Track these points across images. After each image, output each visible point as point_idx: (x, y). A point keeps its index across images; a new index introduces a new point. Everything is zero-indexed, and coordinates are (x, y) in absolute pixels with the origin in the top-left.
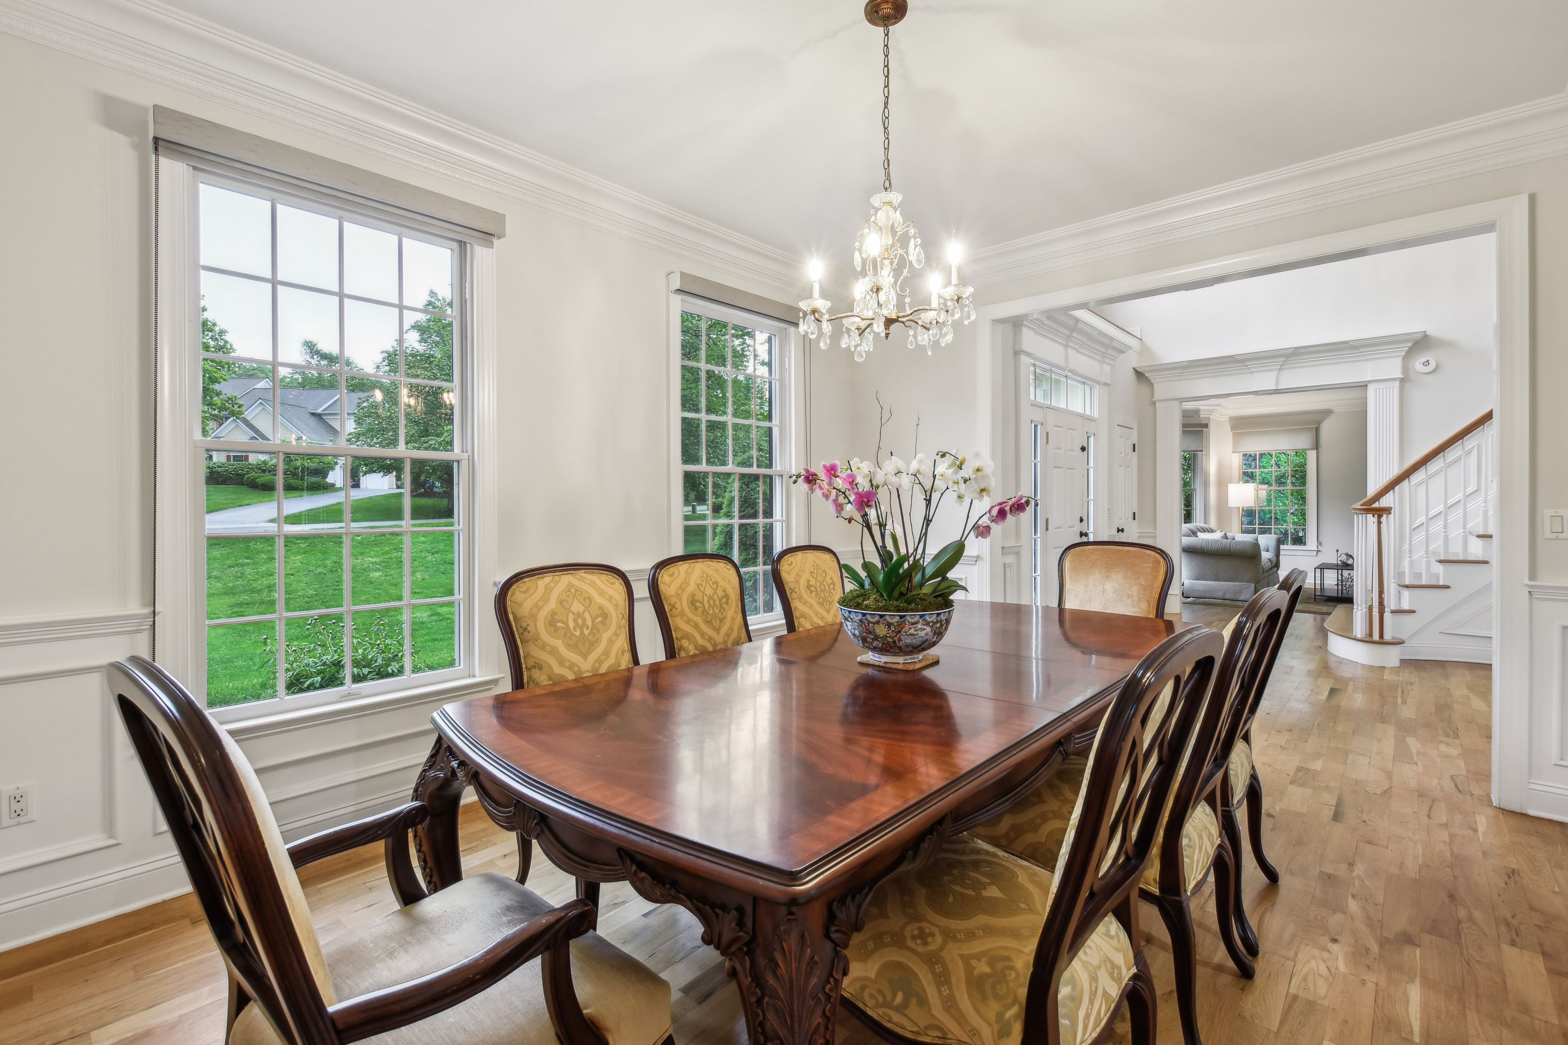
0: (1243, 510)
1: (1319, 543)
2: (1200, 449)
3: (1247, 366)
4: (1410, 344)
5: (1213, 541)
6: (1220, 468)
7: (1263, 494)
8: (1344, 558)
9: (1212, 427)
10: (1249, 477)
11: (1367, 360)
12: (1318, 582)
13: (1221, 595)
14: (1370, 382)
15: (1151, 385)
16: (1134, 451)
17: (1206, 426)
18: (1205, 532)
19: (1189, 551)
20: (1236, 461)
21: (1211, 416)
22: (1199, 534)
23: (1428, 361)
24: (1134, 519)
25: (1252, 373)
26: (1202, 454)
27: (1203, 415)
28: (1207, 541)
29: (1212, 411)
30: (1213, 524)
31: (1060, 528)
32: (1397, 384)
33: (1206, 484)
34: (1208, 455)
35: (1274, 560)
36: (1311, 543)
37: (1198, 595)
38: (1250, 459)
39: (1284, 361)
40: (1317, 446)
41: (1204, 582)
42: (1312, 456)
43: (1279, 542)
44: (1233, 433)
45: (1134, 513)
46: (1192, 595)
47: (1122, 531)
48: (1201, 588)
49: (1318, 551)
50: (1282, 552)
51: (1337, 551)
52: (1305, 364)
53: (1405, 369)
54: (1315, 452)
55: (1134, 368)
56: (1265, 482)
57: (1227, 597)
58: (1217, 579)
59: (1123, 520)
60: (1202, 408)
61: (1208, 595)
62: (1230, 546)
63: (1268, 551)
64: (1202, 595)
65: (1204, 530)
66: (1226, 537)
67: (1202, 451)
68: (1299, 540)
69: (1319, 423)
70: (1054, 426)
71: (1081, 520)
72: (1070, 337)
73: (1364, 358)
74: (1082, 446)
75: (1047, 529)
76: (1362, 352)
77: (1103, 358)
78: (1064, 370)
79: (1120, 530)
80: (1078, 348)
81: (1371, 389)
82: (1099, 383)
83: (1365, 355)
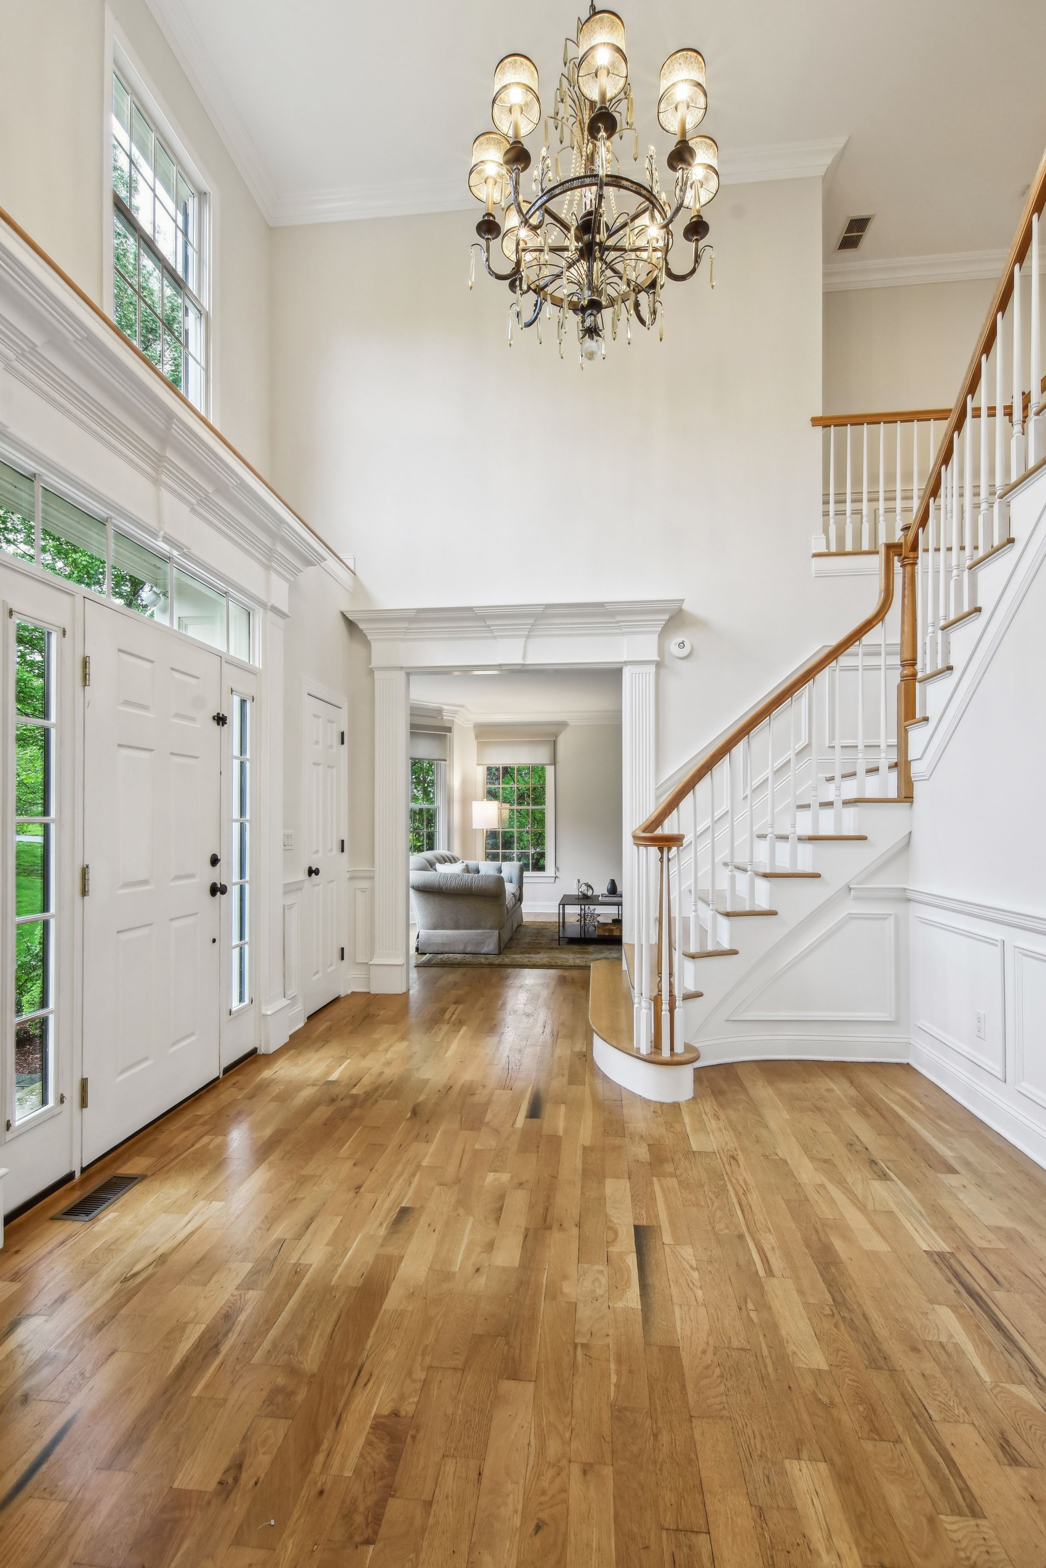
0: (487, 832)
1: (557, 869)
2: (444, 758)
3: (489, 626)
4: (667, 617)
5: (453, 876)
6: (465, 782)
7: (506, 813)
8: (584, 888)
9: (455, 730)
10: (492, 795)
11: (623, 634)
12: (561, 920)
13: (460, 948)
14: (626, 663)
15: (367, 644)
16: (343, 743)
17: (449, 730)
18: (446, 862)
19: (425, 890)
20: (480, 774)
21: (455, 720)
22: (438, 866)
23: (683, 643)
24: (343, 851)
25: (495, 638)
26: (445, 764)
27: (446, 717)
28: (445, 876)
29: (456, 712)
30: (456, 852)
31: (145, 882)
32: (652, 669)
33: (449, 802)
34: (451, 766)
35: (517, 894)
36: (550, 869)
37: (435, 949)
38: (493, 774)
39: (533, 625)
40: (554, 762)
41: (443, 931)
42: (550, 771)
43: (523, 868)
44: (478, 743)
45: (343, 842)
46: (428, 950)
47: (317, 872)
48: (439, 940)
49: (556, 877)
50: (525, 880)
51: (579, 881)
52: (556, 633)
53: (661, 651)
54: (553, 767)
55: (342, 614)
56: (506, 800)
57: (469, 949)
58: (457, 927)
59: (320, 854)
60: (445, 707)
61: (446, 949)
62: (471, 883)
63: (511, 882)
64: (441, 950)
65: (444, 860)
66: (467, 870)
67: (445, 760)
68: (539, 866)
69: (557, 736)
70: (120, 650)
71: (215, 861)
72: (161, 458)
73: (620, 631)
74: (218, 714)
75: (84, 892)
76: (618, 622)
77: (268, 560)
78: (155, 535)
79: (312, 872)
80: (194, 502)
81: (627, 673)
82: (263, 605)
83: (620, 626)
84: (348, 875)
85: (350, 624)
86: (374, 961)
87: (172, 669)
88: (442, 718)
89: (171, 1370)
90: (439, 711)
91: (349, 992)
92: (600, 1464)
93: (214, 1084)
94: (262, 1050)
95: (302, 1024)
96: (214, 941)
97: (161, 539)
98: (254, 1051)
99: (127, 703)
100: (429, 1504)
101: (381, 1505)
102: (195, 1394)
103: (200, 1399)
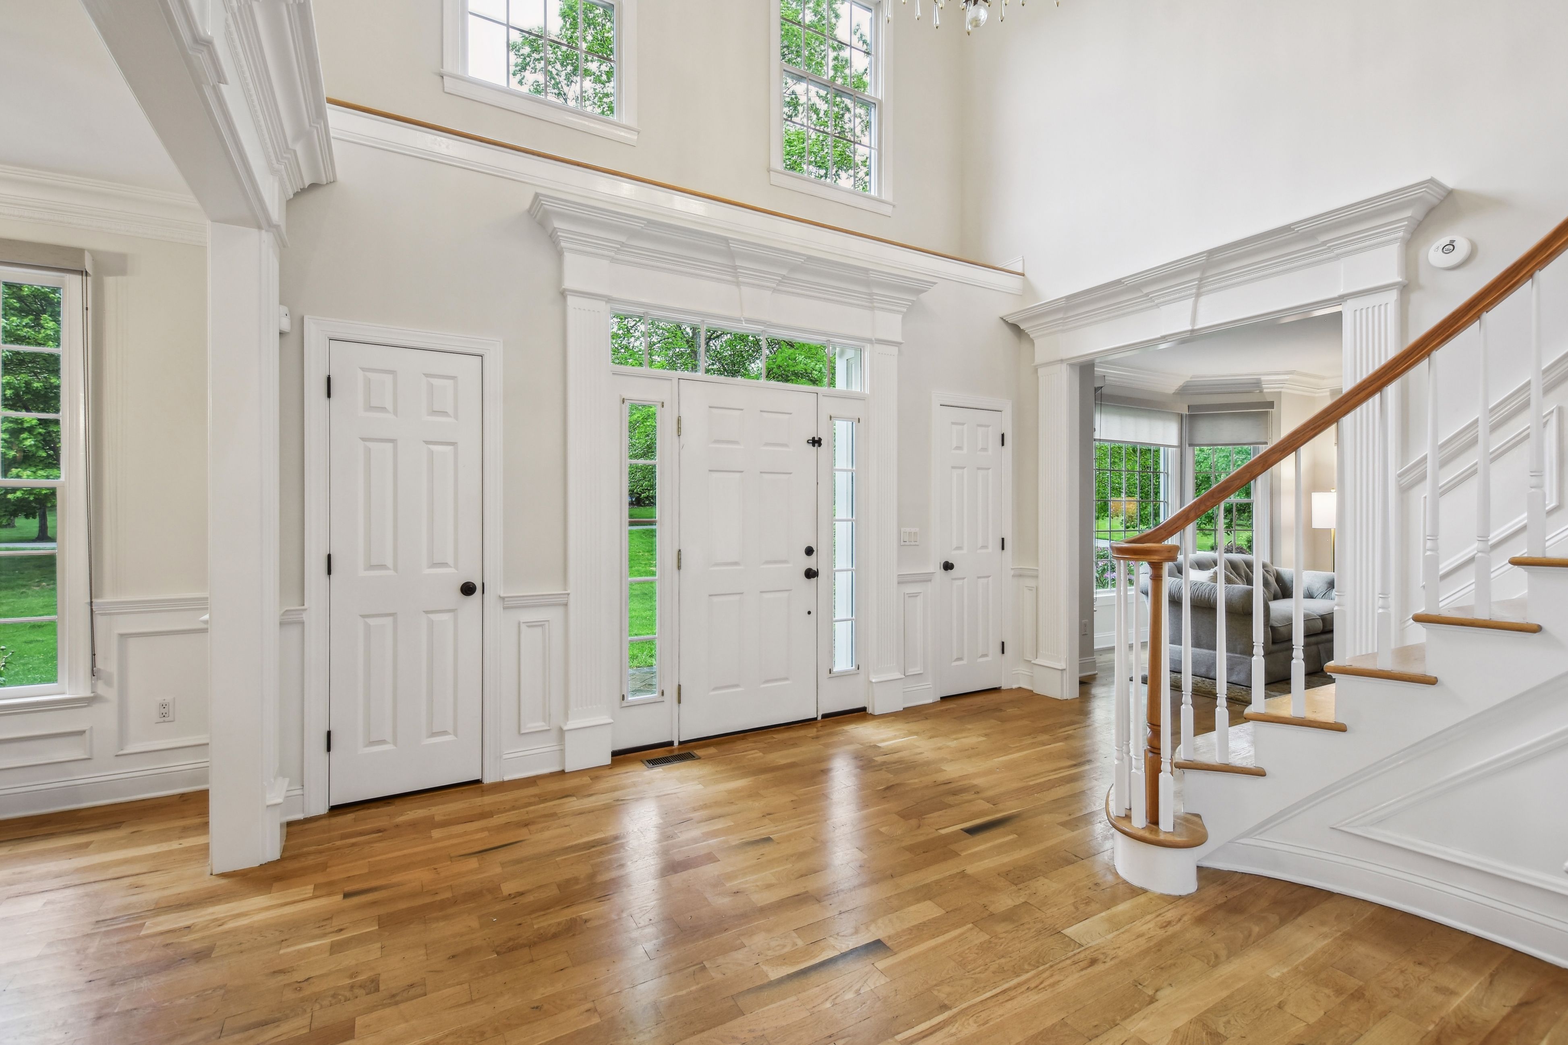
3: (1147, 295)
4: (1417, 211)
9: (1284, 406)
11: (1338, 257)
14: (1343, 299)
15: (1030, 343)
16: (1003, 444)
17: (1270, 404)
21: (1285, 390)
23: (1452, 243)
24: (1002, 549)
25: (1157, 306)
27: (1268, 389)
29: (1282, 382)
31: (735, 564)
32: (1392, 297)
33: (1272, 494)
39: (1200, 280)
45: (1003, 540)
47: (954, 566)
52: (1234, 281)
53: (1408, 266)
55: (1005, 317)
59: (964, 551)
70: (710, 407)
71: (809, 551)
72: (735, 268)
73: (1332, 255)
74: (814, 438)
75: (679, 567)
76: (1324, 243)
77: (871, 303)
78: (739, 321)
79: (948, 566)
80: (775, 285)
81: (1347, 309)
82: (870, 341)
83: (1329, 247)
84: (1012, 572)
85: (1015, 328)
86: (1037, 661)
87: (761, 411)
88: (1261, 392)
89: (568, 845)
90: (1257, 384)
91: (1015, 686)
92: (599, 1015)
93: (811, 722)
94: (870, 711)
95: (931, 701)
96: (809, 613)
97: (744, 323)
98: (864, 709)
99: (717, 441)
100: (532, 961)
101: (523, 946)
102: (557, 859)
103: (556, 861)
